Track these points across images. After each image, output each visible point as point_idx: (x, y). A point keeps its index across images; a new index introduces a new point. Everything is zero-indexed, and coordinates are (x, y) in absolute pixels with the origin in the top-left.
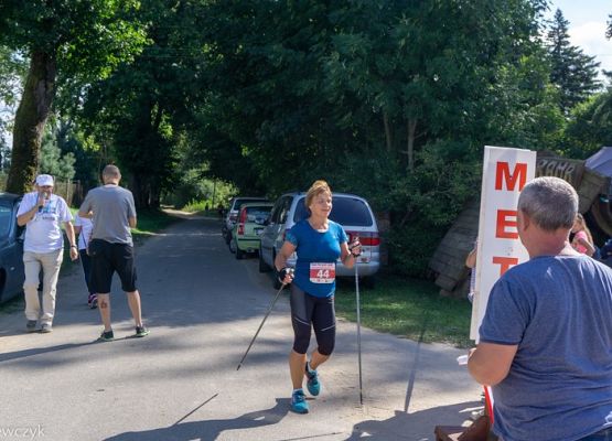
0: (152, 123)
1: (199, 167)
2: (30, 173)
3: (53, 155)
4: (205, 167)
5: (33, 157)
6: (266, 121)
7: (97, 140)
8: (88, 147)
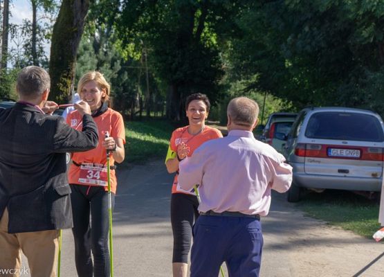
0: (195, 30)
1: (248, 79)
2: (65, 85)
3: (89, 67)
4: (254, 79)
5: (69, 70)
6: (292, 35)
7: (136, 49)
8: (129, 56)
